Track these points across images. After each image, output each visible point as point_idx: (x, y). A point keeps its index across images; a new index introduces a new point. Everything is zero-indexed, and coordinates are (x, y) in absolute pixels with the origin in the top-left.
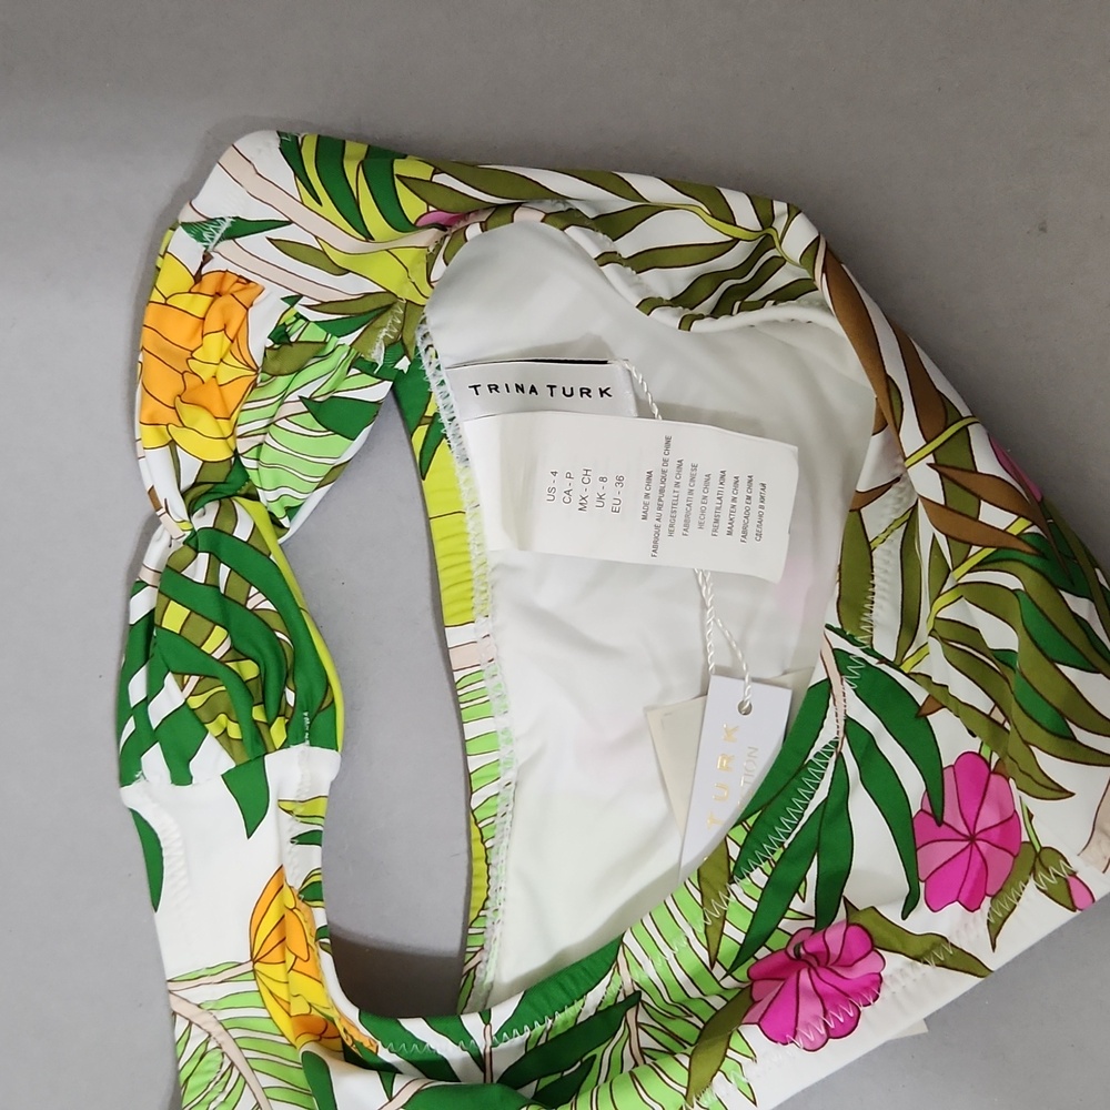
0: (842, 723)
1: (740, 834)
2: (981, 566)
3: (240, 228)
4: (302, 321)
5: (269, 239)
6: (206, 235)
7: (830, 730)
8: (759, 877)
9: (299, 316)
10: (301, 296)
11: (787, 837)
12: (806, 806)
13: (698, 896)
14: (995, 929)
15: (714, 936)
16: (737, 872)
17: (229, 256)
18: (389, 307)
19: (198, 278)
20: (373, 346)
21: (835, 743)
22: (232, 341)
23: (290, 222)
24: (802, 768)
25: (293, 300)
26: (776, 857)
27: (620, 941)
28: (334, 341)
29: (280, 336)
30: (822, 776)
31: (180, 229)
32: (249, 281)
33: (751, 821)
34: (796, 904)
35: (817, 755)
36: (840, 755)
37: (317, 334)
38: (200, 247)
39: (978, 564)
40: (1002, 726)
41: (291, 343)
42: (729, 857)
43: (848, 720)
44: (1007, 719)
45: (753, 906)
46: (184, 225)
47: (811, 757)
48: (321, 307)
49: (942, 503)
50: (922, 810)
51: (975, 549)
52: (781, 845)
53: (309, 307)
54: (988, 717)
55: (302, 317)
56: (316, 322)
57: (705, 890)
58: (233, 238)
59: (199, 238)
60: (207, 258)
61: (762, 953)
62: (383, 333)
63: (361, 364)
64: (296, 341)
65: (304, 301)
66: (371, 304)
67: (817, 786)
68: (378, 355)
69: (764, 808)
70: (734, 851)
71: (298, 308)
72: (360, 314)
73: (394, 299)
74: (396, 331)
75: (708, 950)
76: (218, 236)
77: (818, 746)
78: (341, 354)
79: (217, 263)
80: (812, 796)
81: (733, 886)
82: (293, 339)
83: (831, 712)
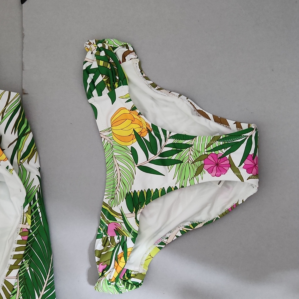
0: (250, 135)
1: (224, 136)
7: (248, 134)
8: (221, 143)
11: (230, 142)
12: (236, 140)
13: (211, 139)
14: (249, 178)
15: (209, 145)
16: (220, 140)
21: (247, 136)
24: (240, 135)
26: (226, 143)
27: (196, 137)
30: (241, 138)
33: (227, 136)
34: (223, 150)
35: (244, 136)
36: (246, 138)
42: (220, 138)
43: (252, 135)
45: (217, 146)
47: (243, 135)
50: (251, 155)
52: (228, 142)
57: (213, 139)
61: (213, 152)
67: (240, 139)
69: (230, 136)
70: (221, 138)
75: (207, 146)
77: (245, 135)
80: (238, 140)
81: (217, 141)
83: (251, 132)
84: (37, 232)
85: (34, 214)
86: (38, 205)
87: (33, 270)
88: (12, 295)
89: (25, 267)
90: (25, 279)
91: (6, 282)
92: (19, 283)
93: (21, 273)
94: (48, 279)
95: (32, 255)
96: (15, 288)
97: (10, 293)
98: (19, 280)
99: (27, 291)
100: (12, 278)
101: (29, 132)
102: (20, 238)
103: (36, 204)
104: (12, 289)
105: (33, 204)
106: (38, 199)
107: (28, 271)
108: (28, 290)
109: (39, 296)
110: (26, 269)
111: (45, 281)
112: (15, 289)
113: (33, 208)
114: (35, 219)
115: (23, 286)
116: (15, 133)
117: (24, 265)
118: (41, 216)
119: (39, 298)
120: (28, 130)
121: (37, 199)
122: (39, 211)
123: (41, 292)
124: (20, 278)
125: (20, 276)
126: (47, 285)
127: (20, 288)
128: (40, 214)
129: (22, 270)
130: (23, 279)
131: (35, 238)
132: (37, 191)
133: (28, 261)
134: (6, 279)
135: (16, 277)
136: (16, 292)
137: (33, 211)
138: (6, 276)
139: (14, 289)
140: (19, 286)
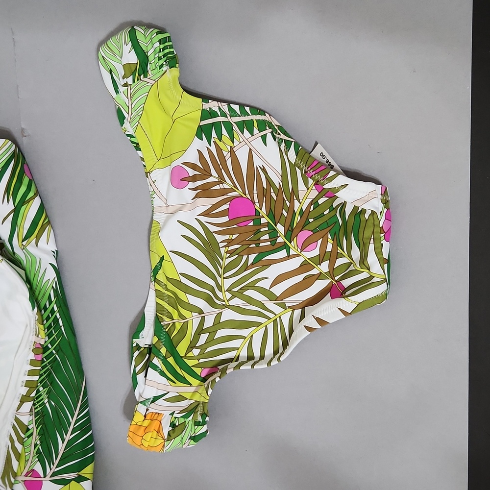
2: (342, 249)
3: (155, 399)
4: (177, 419)
5: (164, 400)
6: (146, 404)
9: (175, 418)
10: (174, 412)
17: (153, 408)
18: (198, 405)
19: (145, 416)
20: (197, 417)
22: (158, 432)
23: (169, 392)
25: (172, 414)
28: (187, 420)
29: (173, 425)
31: (140, 404)
32: (159, 413)
37: (182, 420)
38: (145, 407)
39: (342, 250)
40: (373, 239)
41: (177, 426)
44: (371, 239)
46: (140, 402)
48: (181, 412)
49: (328, 261)
51: (338, 251)
53: (178, 413)
54: (374, 243)
55: (177, 418)
56: (181, 417)
58: (154, 402)
59: (145, 405)
60: (147, 410)
62: (199, 413)
63: (197, 424)
64: (178, 425)
65: (175, 413)
66: (193, 406)
68: (200, 419)
71: (175, 415)
72: (191, 410)
73: (198, 403)
74: (202, 411)
76: (150, 403)
78: (190, 423)
79: (151, 410)
82: (177, 425)
84: (58, 348)
85: (53, 321)
86: (56, 309)
87: (53, 403)
88: (27, 437)
89: (42, 399)
90: (44, 416)
91: (17, 420)
92: (35, 421)
93: (37, 408)
94: (77, 417)
95: (53, 382)
96: (30, 427)
97: (23, 436)
98: (35, 417)
99: (46, 433)
100: (23, 414)
101: (33, 198)
102: (32, 356)
103: (53, 307)
104: (25, 430)
105: (49, 305)
106: (55, 298)
107: (47, 405)
108: (47, 431)
109: (63, 441)
110: (44, 402)
111: (72, 419)
112: (30, 430)
113: (50, 312)
114: (53, 329)
115: (41, 426)
116: (8, 202)
117: (41, 395)
118: (61, 324)
119: (63, 443)
120: (31, 194)
121: (53, 298)
122: (58, 316)
123: (66, 436)
124: (36, 414)
125: (36, 410)
126: (74, 425)
127: (37, 428)
128: (60, 320)
129: (38, 402)
130: (41, 416)
131: (57, 356)
132: (53, 287)
133: (46, 389)
134: (16, 415)
135: (29, 413)
136: (32, 434)
137: (51, 316)
138: (17, 411)
139: (28, 430)
140: (36, 425)
